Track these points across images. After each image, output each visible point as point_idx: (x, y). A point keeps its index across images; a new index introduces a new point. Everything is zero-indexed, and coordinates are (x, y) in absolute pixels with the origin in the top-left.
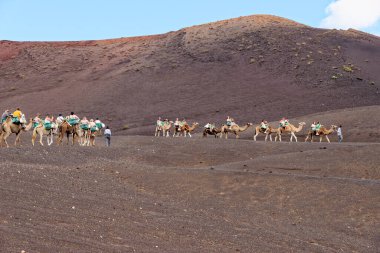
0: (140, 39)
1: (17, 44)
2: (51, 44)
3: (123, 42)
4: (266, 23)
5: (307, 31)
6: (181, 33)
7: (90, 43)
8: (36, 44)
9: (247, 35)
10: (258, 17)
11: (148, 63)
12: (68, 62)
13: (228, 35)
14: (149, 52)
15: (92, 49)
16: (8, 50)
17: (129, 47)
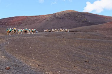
0: (48, 15)
1: (27, 16)
2: (33, 16)
3: (45, 15)
4: (71, 11)
5: (78, 13)
6: (56, 14)
7: (39, 16)
8: (30, 16)
9: (67, 14)
10: (69, 10)
11: (50, 19)
12: (35, 19)
13: (64, 14)
14: (50, 17)
15: (40, 17)
16: (25, 18)
17: (46, 16)
